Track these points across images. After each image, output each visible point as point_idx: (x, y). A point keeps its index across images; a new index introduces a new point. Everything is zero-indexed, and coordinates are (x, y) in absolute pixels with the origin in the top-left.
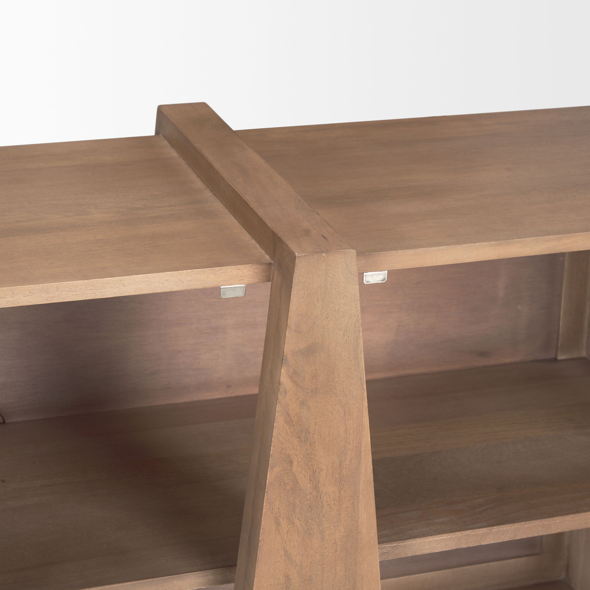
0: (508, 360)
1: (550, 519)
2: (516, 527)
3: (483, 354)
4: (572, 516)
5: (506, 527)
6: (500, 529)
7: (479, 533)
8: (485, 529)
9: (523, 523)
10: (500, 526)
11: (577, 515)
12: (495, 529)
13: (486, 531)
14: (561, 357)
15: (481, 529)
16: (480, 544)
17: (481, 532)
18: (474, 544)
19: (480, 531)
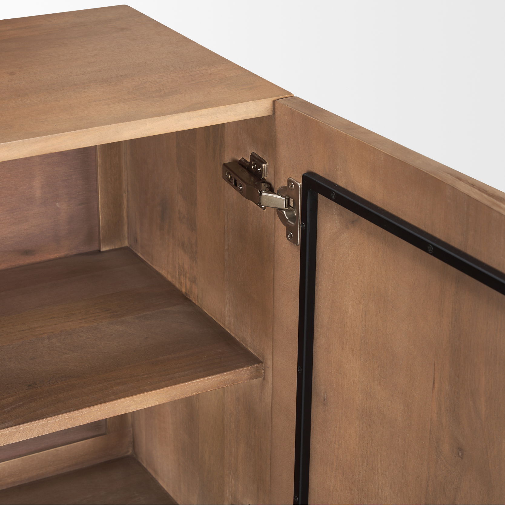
0: (52, 256)
1: (77, 412)
2: (43, 423)
3: (27, 252)
4: (99, 406)
5: (32, 424)
6: (26, 427)
7: (6, 433)
8: (11, 428)
9: (50, 418)
10: (27, 424)
11: (104, 405)
12: (22, 427)
13: (12, 430)
14: (103, 249)
15: (7, 429)
16: (8, 444)
17: (8, 432)
18: (2, 444)
19: (6, 431)
